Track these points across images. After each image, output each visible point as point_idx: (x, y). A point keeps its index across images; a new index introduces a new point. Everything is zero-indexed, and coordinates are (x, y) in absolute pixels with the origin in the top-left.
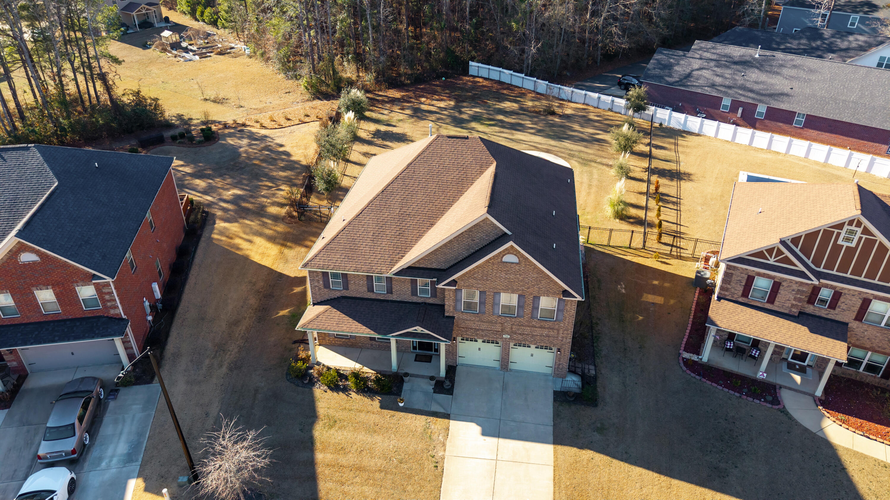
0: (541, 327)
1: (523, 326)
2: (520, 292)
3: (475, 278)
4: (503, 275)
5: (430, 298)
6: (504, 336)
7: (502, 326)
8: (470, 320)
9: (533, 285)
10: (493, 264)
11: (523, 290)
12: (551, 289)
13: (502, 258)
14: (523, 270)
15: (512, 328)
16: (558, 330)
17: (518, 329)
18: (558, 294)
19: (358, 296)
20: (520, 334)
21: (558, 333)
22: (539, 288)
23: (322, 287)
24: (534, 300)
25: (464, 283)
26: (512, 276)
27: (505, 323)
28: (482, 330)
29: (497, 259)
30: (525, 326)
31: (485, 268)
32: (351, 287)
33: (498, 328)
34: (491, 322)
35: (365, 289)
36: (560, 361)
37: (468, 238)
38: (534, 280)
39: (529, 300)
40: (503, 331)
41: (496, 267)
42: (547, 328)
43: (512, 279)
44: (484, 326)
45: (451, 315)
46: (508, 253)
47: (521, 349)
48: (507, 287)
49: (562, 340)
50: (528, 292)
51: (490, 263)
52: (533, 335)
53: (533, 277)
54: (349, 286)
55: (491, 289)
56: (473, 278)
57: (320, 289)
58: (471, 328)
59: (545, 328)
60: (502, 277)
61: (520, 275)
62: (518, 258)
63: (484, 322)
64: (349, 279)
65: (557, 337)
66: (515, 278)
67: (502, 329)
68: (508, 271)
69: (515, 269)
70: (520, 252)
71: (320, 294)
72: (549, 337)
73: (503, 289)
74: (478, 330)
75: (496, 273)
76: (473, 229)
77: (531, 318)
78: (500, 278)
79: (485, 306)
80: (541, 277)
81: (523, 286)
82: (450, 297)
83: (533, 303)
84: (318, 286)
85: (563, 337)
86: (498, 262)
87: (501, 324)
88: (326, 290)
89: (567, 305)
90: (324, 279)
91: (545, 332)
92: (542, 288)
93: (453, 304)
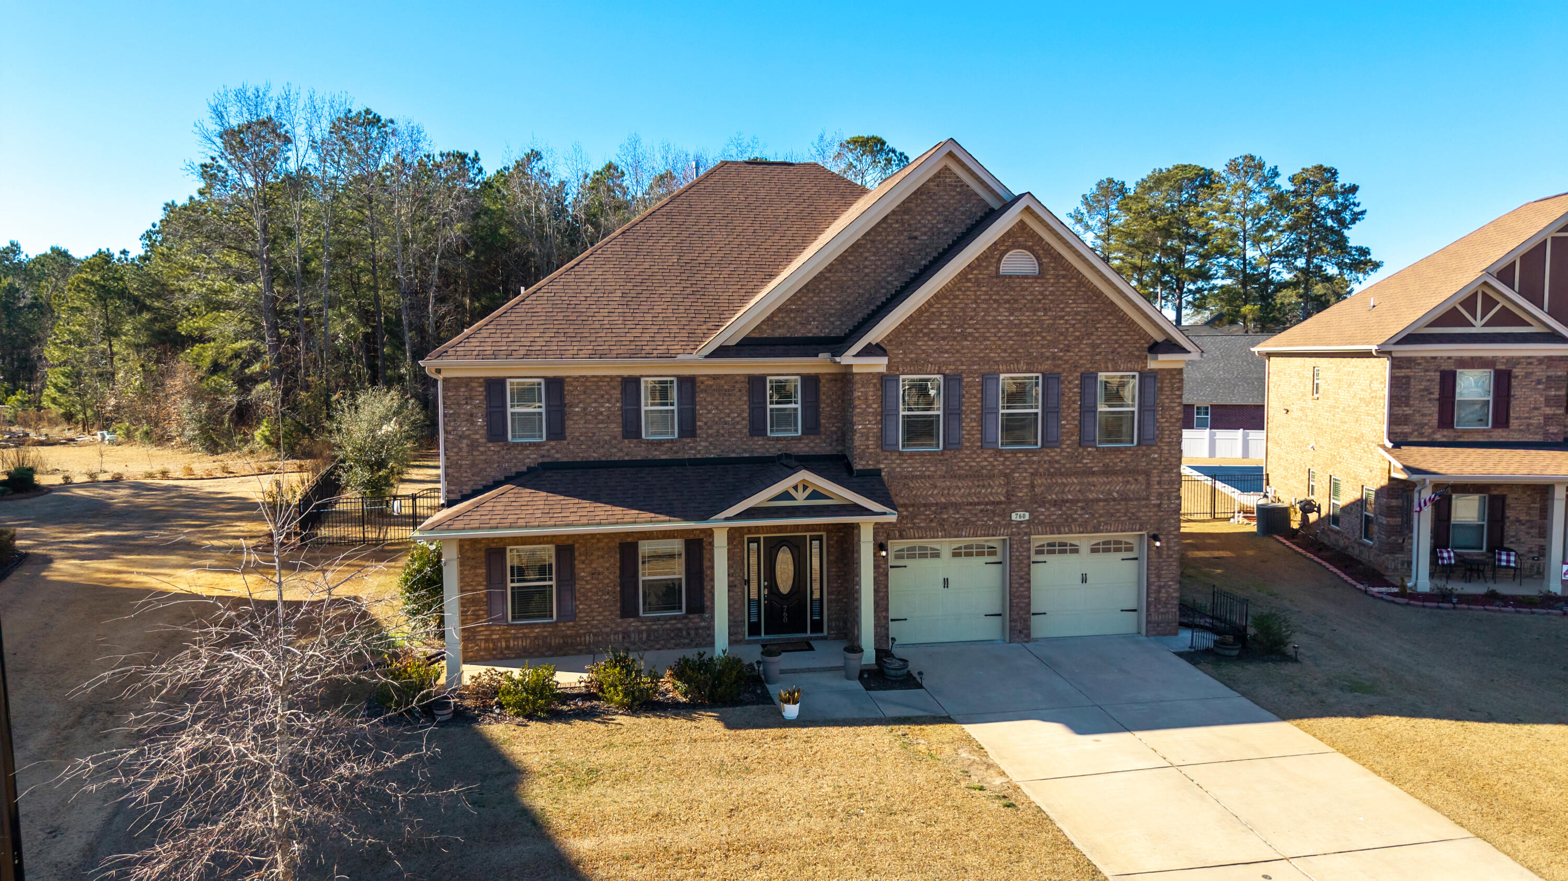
0: (1107, 472)
1: (1062, 474)
2: (1047, 366)
3: (932, 335)
4: (1003, 315)
5: (799, 439)
6: (1014, 516)
7: (1008, 483)
8: (922, 477)
9: (1077, 338)
10: (978, 283)
11: (1054, 357)
12: (1121, 346)
13: (999, 261)
14: (1052, 293)
15: (1033, 486)
16: (1148, 474)
17: (1049, 488)
18: (1138, 357)
19: (594, 456)
20: (1055, 503)
21: (1148, 485)
22: (1094, 346)
23: (480, 437)
24: (1082, 386)
25: (904, 353)
26: (1026, 317)
27: (1013, 471)
28: (957, 506)
29: (987, 268)
30: (1068, 474)
31: (956, 297)
32: (575, 427)
33: (997, 491)
34: (976, 475)
35: (616, 429)
36: (1159, 576)
37: (901, 233)
38: (1080, 321)
39: (1072, 389)
40: (1010, 502)
41: (986, 293)
42: (1122, 472)
43: (1027, 326)
44: (961, 491)
45: (871, 465)
46: (1015, 246)
47: (1054, 561)
48: (1015, 351)
49: (1159, 506)
50: (1066, 362)
51: (969, 280)
52: (1087, 501)
53: (1077, 313)
54: (569, 423)
55: (974, 363)
56: (925, 335)
57: (473, 446)
58: (925, 505)
59: (1115, 473)
60: (1001, 322)
61: (1046, 310)
62: (1038, 258)
63: (960, 477)
64: (568, 399)
65: (1147, 498)
66: (1034, 322)
67: (1008, 495)
68: (1016, 301)
69: (1031, 293)
70: (1041, 239)
71: (473, 465)
72: (1127, 499)
73: (1005, 362)
74: (945, 507)
75: (986, 311)
76: (913, 205)
77: (1080, 445)
78: (995, 326)
79: (960, 421)
80: (1096, 310)
81: (1053, 343)
82: (869, 406)
83: (1082, 395)
84: (468, 437)
85: (1160, 496)
86: (991, 277)
87: (1006, 476)
88: (492, 447)
89: (1161, 389)
90: (489, 406)
91: (1117, 486)
92: (1098, 346)
93: (875, 428)
